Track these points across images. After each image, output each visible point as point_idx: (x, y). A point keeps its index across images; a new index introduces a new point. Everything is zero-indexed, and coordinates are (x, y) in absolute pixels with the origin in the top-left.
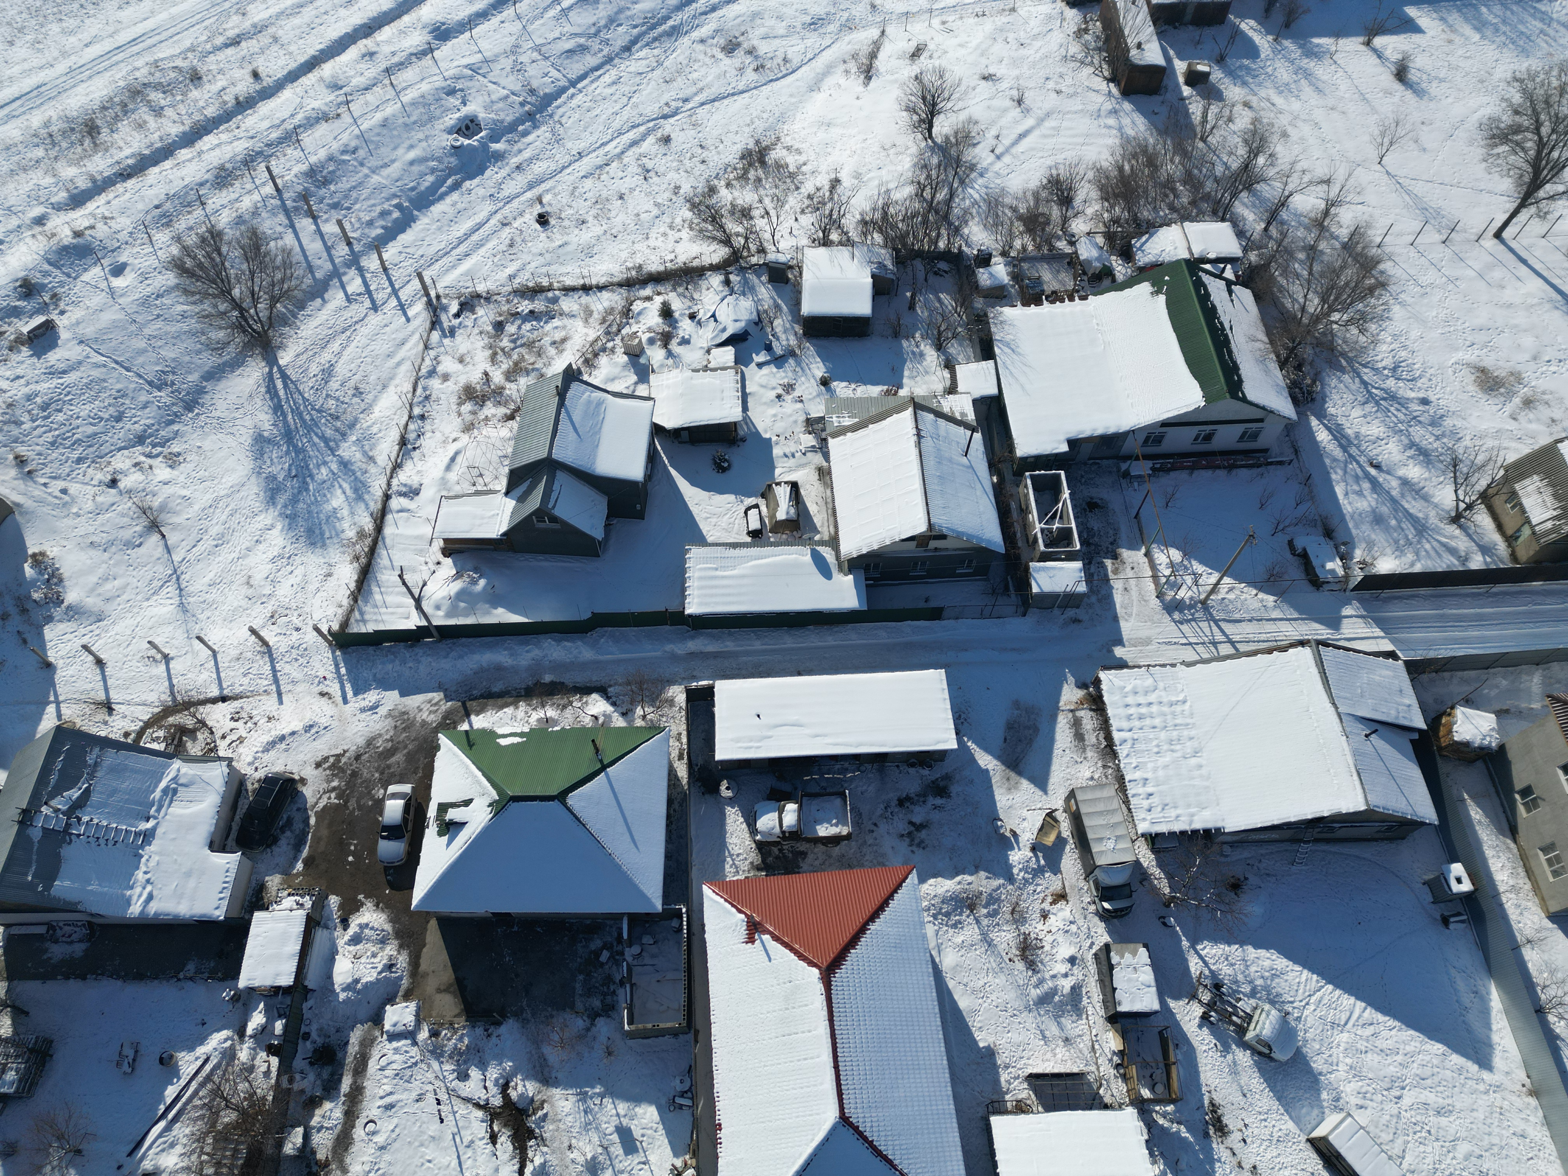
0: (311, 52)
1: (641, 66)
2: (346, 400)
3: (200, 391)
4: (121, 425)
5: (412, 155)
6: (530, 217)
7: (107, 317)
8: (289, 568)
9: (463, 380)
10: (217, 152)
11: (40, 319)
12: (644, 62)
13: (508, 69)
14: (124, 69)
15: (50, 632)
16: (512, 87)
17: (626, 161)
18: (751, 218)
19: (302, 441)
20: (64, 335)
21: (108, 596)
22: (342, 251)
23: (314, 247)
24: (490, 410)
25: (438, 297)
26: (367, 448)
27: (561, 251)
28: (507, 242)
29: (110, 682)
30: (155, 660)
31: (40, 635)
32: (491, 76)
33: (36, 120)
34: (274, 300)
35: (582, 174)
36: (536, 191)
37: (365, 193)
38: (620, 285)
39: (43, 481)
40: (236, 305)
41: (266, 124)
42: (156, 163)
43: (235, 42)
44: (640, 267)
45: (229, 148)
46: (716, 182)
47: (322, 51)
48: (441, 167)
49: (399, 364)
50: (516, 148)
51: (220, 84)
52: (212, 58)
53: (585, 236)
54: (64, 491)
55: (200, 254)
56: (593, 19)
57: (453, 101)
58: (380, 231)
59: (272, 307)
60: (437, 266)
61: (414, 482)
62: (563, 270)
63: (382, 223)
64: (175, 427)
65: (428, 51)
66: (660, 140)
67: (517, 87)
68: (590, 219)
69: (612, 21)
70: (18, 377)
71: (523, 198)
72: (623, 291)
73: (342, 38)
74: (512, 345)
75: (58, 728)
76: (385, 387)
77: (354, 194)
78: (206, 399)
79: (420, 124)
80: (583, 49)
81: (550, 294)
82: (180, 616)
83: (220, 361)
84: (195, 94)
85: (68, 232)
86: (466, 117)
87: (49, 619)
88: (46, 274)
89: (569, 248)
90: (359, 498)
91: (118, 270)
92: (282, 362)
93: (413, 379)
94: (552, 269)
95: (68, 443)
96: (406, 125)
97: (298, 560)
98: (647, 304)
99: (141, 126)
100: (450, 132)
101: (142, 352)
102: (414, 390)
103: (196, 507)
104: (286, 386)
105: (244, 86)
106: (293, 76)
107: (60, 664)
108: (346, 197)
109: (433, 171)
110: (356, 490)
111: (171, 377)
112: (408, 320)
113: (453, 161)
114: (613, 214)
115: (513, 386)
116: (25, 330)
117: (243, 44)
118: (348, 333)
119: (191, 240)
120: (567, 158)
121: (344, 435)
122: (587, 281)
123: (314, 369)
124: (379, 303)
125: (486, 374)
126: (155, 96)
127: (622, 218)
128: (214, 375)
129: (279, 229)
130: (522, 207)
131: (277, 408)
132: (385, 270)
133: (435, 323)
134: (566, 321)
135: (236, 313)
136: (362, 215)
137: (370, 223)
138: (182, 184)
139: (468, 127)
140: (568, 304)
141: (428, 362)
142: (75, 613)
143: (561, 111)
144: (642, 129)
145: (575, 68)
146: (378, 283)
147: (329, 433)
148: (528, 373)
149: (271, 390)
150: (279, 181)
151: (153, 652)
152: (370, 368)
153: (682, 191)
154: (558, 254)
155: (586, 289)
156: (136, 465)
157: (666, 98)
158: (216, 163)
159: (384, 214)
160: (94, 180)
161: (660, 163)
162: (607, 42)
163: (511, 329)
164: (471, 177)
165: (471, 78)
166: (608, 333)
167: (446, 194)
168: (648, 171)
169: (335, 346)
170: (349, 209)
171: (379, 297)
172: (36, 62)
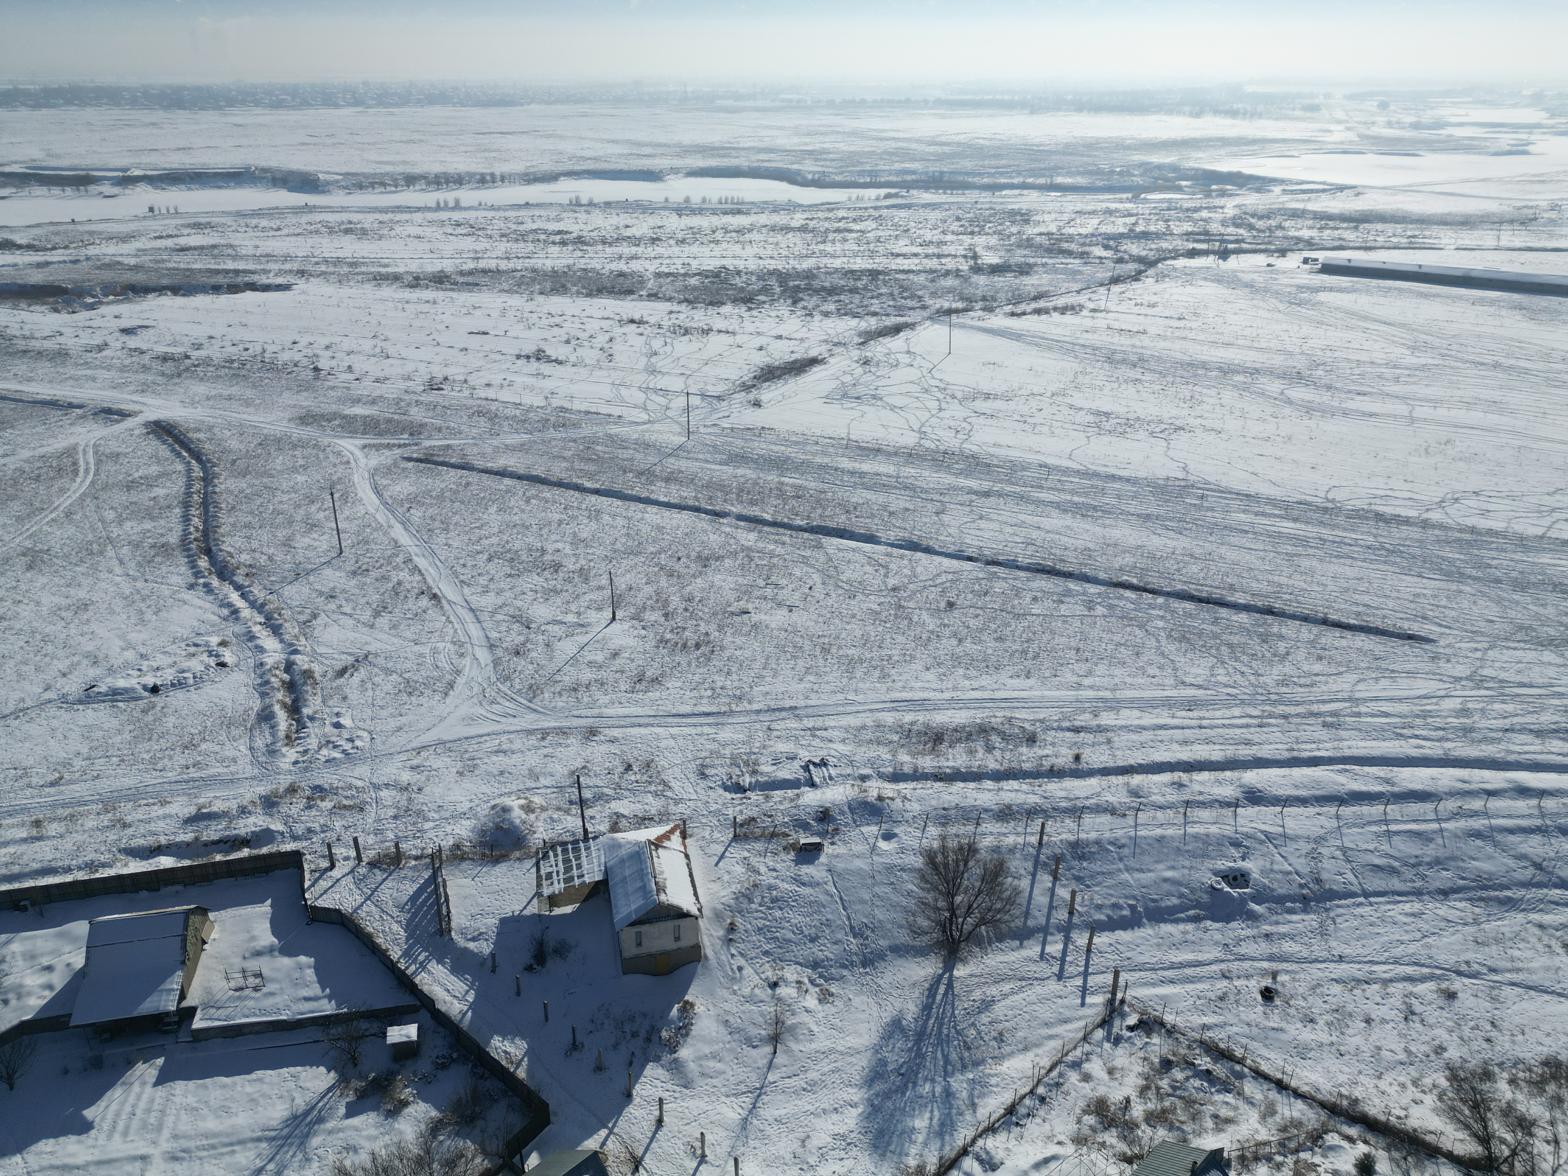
0: (1132, 762)
1: (1453, 915)
2: (986, 1038)
3: (882, 957)
4: (810, 945)
5: (1169, 874)
6: (1255, 985)
7: (859, 863)
8: (842, 1154)
9: (1101, 1091)
10: (1013, 795)
11: (816, 840)
12: (1458, 913)
13: (1304, 852)
14: (987, 713)
15: (652, 1071)
16: (1299, 868)
17: (1391, 989)
18: (1531, 1135)
19: (927, 1049)
20: (823, 859)
21: (707, 1071)
22: (1062, 915)
23: (1041, 899)
24: (1111, 1138)
25: (1123, 1001)
26: (976, 1092)
27: (1272, 1034)
28: (1219, 993)
29: (654, 1145)
30: (694, 1153)
31: (643, 1067)
32: (1282, 850)
33: (908, 718)
34: (982, 921)
35: (1333, 976)
36: (1275, 966)
37: (1110, 882)
38: (1323, 1105)
39: (733, 951)
40: (952, 909)
41: (1063, 794)
42: (964, 780)
43: (1077, 730)
44: (1356, 1101)
45: (1023, 796)
46: (1496, 1069)
47: (1140, 765)
48: (1191, 897)
49: (1051, 1037)
50: (1274, 918)
51: (1046, 752)
52: (1053, 733)
53: (1307, 1035)
54: (740, 969)
55: (952, 857)
56: (1420, 852)
57: (1233, 851)
58: (1103, 917)
59: (977, 926)
60: (1137, 975)
61: (999, 1155)
62: (1265, 1052)
63: (1110, 913)
64: (845, 972)
65: (1235, 804)
66: (1443, 991)
67: (1305, 870)
68: (1321, 1022)
69: (1437, 863)
70: (774, 870)
71: (1257, 964)
72: (1323, 1115)
73: (1163, 763)
74: (1170, 1091)
75: (596, 1152)
76: (1026, 1049)
77: (1100, 878)
78: (881, 965)
79: (1193, 855)
80: (1393, 871)
81: (1238, 1067)
82: (737, 1129)
83: (911, 943)
84: (1024, 749)
85: (875, 794)
86: (1238, 870)
87: (657, 1059)
88: (842, 813)
89: (1282, 1036)
90: (941, 1134)
91: (888, 836)
92: (956, 973)
93: (1055, 1059)
94: (1254, 1045)
95: (769, 935)
96: (1178, 849)
97: (855, 1152)
98: (1345, 1144)
99: (971, 752)
100: (1216, 873)
101: (863, 902)
102: (1051, 1070)
103: (813, 1046)
104: (946, 994)
105: (1064, 759)
106: (1105, 772)
107: (637, 1100)
108: (1092, 877)
109: (1181, 896)
110: (942, 1125)
111: (869, 933)
112: (1083, 1004)
113: (1205, 898)
114: (1350, 1031)
115: (1149, 1130)
116: (803, 841)
117: (1082, 734)
118: (1024, 983)
119: (952, 844)
120: (1325, 954)
121: (964, 1067)
122: (1286, 1079)
123: (977, 995)
124: (1066, 974)
125: (1128, 1100)
126: (995, 739)
127: (1358, 1040)
128: (900, 951)
129: (1022, 872)
130: (1251, 971)
131: (927, 1008)
132: (1089, 951)
133: (1105, 1023)
134: (1240, 1103)
135: (947, 914)
136: (1096, 897)
137: (1099, 907)
138: (973, 803)
139: (1237, 878)
140: (1250, 1087)
141: (1078, 1052)
142: (676, 1068)
143: (1340, 911)
144: (1425, 970)
145: (1376, 883)
146: (1075, 960)
147: (954, 1056)
148: (1171, 1128)
149: (932, 991)
150: (1045, 838)
151: (698, 1144)
152: (1024, 1024)
153: (1446, 1055)
154: (1268, 1036)
155: (1281, 1086)
156: (799, 982)
157: (1469, 956)
158: (1007, 801)
159: (1115, 906)
160: (916, 770)
161: (1433, 1015)
162: (1423, 877)
163: (1178, 1074)
164: (1215, 919)
165: (1262, 842)
166: (1282, 1144)
167: (1183, 920)
168: (1413, 1013)
169: (1006, 987)
170: (1088, 886)
171: (1070, 970)
172: (934, 686)
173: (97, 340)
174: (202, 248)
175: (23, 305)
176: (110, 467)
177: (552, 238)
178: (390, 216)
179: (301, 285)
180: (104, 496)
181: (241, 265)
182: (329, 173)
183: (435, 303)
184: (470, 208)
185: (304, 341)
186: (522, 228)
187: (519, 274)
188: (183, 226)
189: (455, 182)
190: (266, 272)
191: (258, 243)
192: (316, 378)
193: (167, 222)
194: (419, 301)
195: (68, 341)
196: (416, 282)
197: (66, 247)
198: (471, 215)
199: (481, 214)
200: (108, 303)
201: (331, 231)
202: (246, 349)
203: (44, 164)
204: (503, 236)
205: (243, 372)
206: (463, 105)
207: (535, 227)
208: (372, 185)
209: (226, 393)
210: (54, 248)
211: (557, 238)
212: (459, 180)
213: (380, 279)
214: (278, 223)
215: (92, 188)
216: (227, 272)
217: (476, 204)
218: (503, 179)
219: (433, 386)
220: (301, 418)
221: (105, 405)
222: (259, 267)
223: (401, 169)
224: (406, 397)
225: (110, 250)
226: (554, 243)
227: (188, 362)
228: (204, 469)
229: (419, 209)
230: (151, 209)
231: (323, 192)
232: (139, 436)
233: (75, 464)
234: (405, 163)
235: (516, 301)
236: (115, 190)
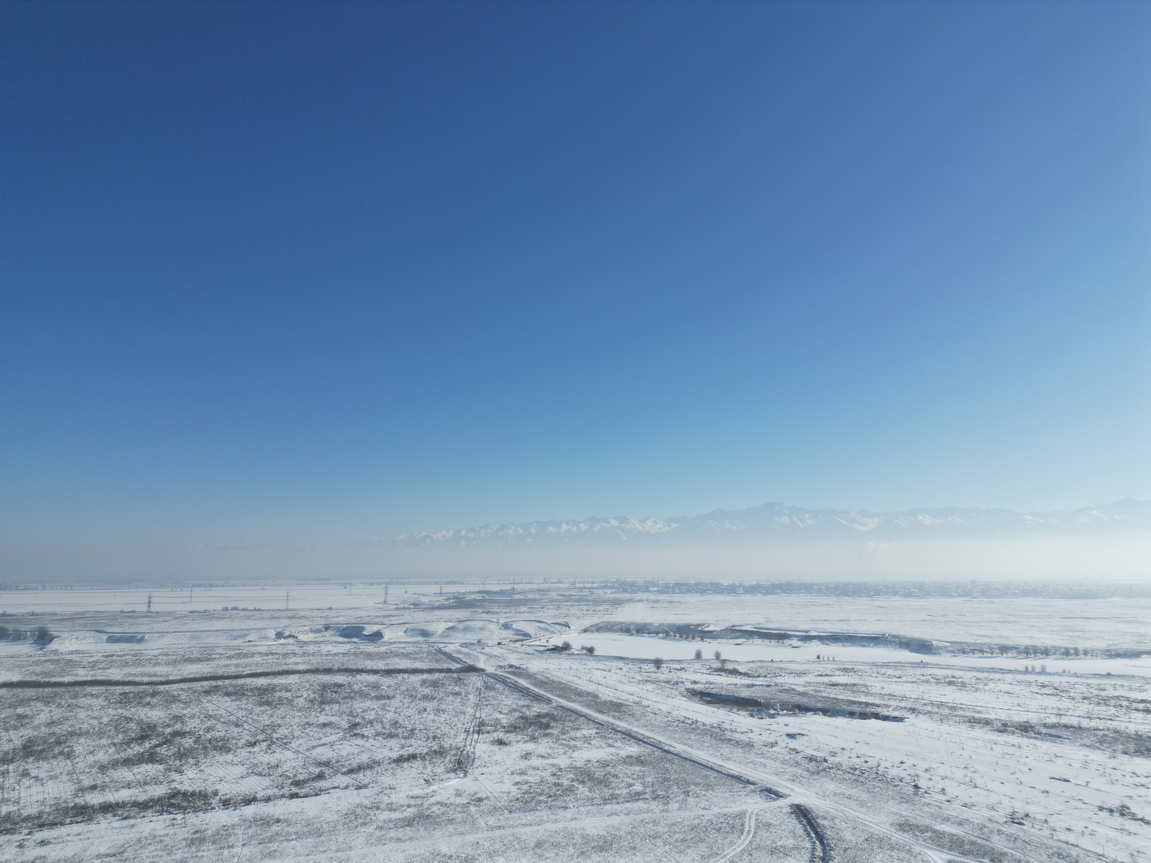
173: (772, 740)
174: (846, 685)
175: (735, 710)
176: (763, 833)
177: (1135, 705)
178: (985, 675)
179: (912, 719)
180: (756, 854)
181: (870, 700)
182: (940, 641)
183: (1020, 747)
184: (1054, 674)
185: (909, 762)
186: (1103, 693)
187: (1100, 733)
188: (836, 669)
189: (1042, 653)
190: (887, 706)
191: (884, 685)
192: (916, 794)
193: (826, 666)
194: (1006, 744)
195: (755, 737)
196: (1004, 728)
197: (765, 676)
198: (1056, 680)
199: (1064, 679)
200: (783, 715)
201: (938, 682)
202: (866, 762)
203: (763, 626)
204: (1085, 698)
205: (862, 779)
206: (1051, 597)
207: (1117, 694)
208: (973, 651)
209: (848, 793)
210: (758, 676)
211: (1141, 706)
212: (1046, 652)
213: (973, 722)
214: (900, 673)
215: (787, 642)
216: (860, 703)
217: (1060, 671)
218: (1086, 653)
219: (1015, 820)
220: (900, 825)
221: (769, 786)
222: (882, 702)
223: (997, 641)
224: (989, 825)
225: (789, 681)
226: (1137, 710)
227: (825, 764)
228: (824, 850)
229: (1010, 672)
230: (818, 657)
231: (935, 654)
232: (785, 814)
233: (742, 825)
234: (1001, 637)
235: (1098, 756)
236: (800, 643)
